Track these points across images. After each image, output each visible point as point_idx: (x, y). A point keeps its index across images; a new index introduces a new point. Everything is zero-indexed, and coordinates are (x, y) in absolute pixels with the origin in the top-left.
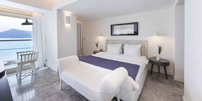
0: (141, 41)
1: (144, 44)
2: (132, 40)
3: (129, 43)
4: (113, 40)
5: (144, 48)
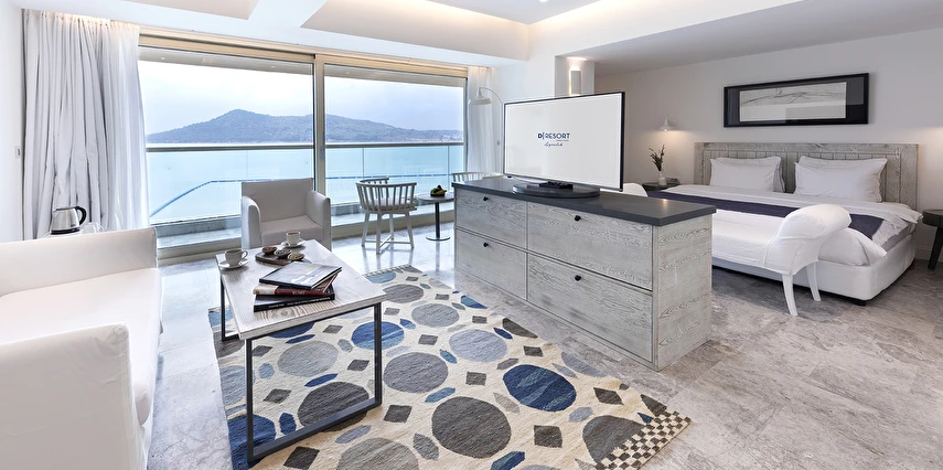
0: (886, 146)
1: (898, 157)
2: (835, 145)
3: (818, 155)
4: (737, 144)
5: (899, 174)
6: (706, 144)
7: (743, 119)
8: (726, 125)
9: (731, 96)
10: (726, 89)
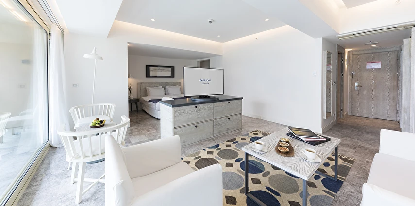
6: (141, 83)
7: (151, 75)
8: (147, 77)
9: (148, 67)
10: (147, 66)
